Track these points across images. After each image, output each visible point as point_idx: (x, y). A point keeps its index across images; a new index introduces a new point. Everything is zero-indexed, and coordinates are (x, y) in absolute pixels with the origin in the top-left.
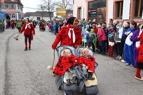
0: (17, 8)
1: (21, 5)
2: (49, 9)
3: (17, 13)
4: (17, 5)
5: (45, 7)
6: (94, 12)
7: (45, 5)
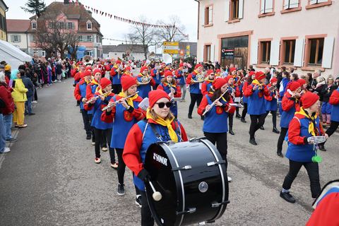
0: (95, 39)
1: (100, 36)
2: (144, 42)
3: (96, 49)
4: (95, 36)
5: (137, 38)
6: (230, 52)
7: (138, 34)
